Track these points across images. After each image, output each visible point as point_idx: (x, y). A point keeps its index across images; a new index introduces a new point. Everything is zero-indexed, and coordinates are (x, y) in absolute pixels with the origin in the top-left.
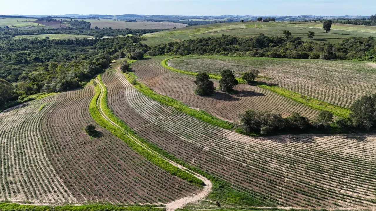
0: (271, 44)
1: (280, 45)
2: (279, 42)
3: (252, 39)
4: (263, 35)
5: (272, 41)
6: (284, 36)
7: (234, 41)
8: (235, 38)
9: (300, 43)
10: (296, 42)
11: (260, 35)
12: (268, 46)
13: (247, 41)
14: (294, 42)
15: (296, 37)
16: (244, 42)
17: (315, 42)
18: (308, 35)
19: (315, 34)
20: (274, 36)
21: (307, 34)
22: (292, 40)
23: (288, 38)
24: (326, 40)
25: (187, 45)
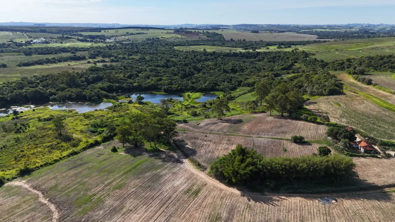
25: (367, 61)
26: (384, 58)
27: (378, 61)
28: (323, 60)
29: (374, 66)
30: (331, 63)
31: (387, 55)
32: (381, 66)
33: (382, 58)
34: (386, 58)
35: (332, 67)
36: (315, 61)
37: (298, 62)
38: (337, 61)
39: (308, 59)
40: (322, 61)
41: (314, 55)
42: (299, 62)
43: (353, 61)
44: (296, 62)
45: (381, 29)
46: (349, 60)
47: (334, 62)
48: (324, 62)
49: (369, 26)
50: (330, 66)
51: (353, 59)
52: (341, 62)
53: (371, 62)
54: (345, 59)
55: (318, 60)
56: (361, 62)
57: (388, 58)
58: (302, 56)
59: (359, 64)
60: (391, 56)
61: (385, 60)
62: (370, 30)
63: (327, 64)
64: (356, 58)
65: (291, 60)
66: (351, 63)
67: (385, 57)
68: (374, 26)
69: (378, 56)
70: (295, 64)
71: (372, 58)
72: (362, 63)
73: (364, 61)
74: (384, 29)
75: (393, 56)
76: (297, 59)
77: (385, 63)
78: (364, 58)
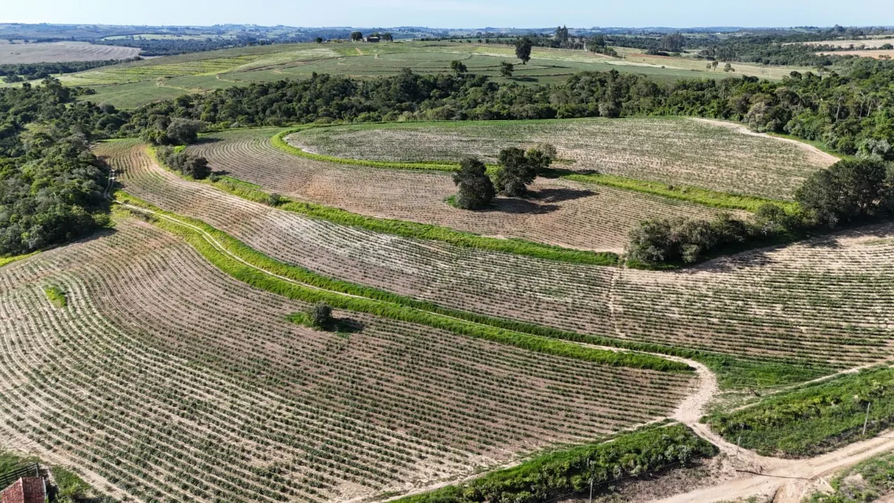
0: (435, 92)
1: (453, 93)
2: (448, 87)
3: (388, 84)
4: (410, 72)
5: (432, 85)
6: (454, 74)
7: (346, 88)
8: (347, 81)
9: (493, 88)
10: (485, 86)
11: (404, 73)
12: (430, 98)
13: (377, 87)
14: (480, 86)
15: (480, 74)
16: (372, 91)
17: (518, 83)
18: (502, 71)
19: (514, 68)
20: (435, 75)
21: (500, 68)
22: (475, 81)
23: (463, 77)
24: (535, 80)
25: (229, 101)
26: (270, 90)
27: (257, 98)
28: (113, 107)
29: (247, 113)
30: (136, 112)
31: (275, 81)
32: (264, 111)
33: (264, 90)
34: (274, 90)
35: (140, 125)
36: (91, 112)
37: (37, 117)
38: (153, 105)
39: (68, 106)
40: (111, 109)
41: (90, 92)
42: (40, 117)
43: (195, 102)
44: (27, 119)
45: (281, 36)
46: (185, 102)
47: (144, 110)
48: (116, 112)
49: (257, 29)
50: (135, 120)
51: (197, 97)
52: (164, 107)
53: (240, 102)
54: (174, 98)
55: (98, 109)
56: (215, 105)
57: (278, 88)
58: (51, 99)
59: (211, 110)
60: (283, 84)
61: (273, 94)
62: (258, 36)
63: (127, 116)
64: (203, 93)
65: (16, 114)
66: (190, 110)
67: (270, 85)
68: (267, 29)
69: (254, 84)
70: (27, 126)
71: (242, 91)
72: (219, 107)
73: (223, 102)
74: (285, 35)
75: (289, 83)
76: (34, 108)
77: (271, 102)
78: (223, 92)
